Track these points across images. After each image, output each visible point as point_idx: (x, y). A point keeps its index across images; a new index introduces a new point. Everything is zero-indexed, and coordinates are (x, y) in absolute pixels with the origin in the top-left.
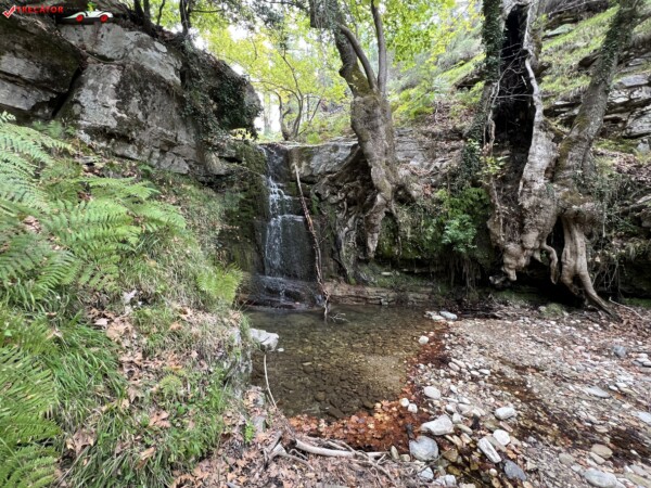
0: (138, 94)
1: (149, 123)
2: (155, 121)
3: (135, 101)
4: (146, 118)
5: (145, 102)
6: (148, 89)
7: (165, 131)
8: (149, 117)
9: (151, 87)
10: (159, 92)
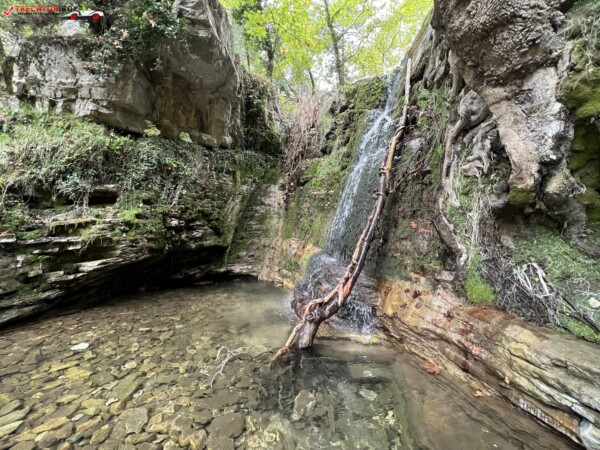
0: (34, 58)
1: (47, 79)
2: (53, 76)
3: (32, 66)
4: (44, 75)
5: (41, 63)
6: (41, 51)
7: (64, 81)
8: (47, 74)
9: (43, 48)
10: (52, 48)
